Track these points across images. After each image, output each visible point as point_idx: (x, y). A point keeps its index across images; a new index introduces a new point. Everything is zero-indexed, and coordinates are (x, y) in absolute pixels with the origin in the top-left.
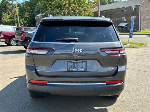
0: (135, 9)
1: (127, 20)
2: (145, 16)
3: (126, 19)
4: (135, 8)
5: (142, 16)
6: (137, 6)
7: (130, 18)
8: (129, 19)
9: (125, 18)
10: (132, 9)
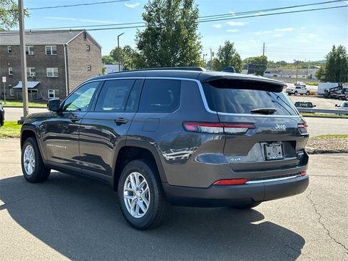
0: (54, 52)
1: (36, 74)
2: (76, 70)
3: (34, 73)
4: (55, 49)
5: (72, 69)
6: (60, 47)
7: (44, 72)
8: (42, 74)
9: (32, 70)
10: (49, 52)
